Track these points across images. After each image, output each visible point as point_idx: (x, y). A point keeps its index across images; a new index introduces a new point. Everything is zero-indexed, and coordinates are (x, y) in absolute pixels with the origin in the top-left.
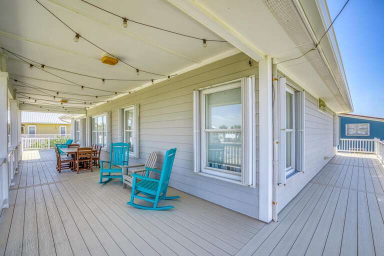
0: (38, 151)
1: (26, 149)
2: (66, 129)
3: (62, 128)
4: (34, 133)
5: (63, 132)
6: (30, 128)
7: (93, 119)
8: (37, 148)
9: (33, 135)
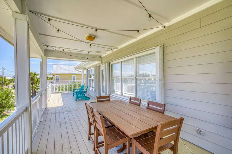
0: (60, 94)
1: (53, 92)
2: (75, 77)
3: (73, 76)
4: (58, 80)
5: (74, 79)
6: (57, 77)
7: (112, 65)
8: (60, 92)
9: (58, 81)
